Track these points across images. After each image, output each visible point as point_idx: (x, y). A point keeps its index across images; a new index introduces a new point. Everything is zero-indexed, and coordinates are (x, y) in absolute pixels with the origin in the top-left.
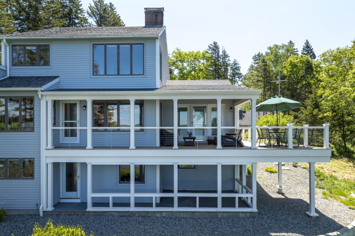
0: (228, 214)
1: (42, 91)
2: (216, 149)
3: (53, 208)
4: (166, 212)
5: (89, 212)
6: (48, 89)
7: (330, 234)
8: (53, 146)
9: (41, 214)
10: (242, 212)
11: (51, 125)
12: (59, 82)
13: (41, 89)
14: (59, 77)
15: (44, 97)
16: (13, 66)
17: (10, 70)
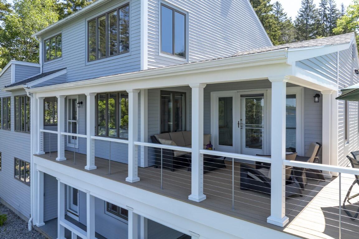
1: (29, 88)
3: (44, 224)
8: (44, 151)
9: (30, 228)
11: (40, 128)
12: (65, 75)
13: (26, 86)
14: (66, 68)
15: (34, 95)
16: (45, 62)
17: (43, 67)
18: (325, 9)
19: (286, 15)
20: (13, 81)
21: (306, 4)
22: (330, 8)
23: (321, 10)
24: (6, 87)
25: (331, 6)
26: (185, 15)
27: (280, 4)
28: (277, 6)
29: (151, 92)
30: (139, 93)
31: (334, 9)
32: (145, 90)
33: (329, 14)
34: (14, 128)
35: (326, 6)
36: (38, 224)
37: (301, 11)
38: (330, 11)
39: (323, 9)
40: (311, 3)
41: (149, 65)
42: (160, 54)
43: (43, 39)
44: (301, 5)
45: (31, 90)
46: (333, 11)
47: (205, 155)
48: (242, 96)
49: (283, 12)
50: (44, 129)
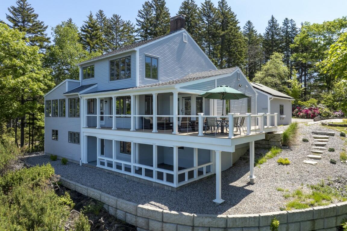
0: (158, 185)
1: (80, 94)
2: (151, 132)
3: (87, 162)
4: (127, 175)
5: (97, 167)
6: (86, 93)
7: (184, 213)
8: (88, 126)
9: (81, 165)
10: (167, 186)
11: (86, 114)
12: (97, 87)
13: (79, 93)
14: (97, 84)
15: (82, 98)
16: (83, 79)
17: (82, 82)
18: (287, 27)
19: (256, 32)
20: (67, 90)
21: (272, 24)
22: (291, 27)
23: (284, 28)
24: (64, 93)
25: (292, 25)
26: (157, 59)
27: (251, 23)
28: (249, 24)
29: (140, 96)
30: (135, 96)
31: (295, 27)
32: (138, 95)
33: (290, 31)
34: (68, 115)
35: (288, 25)
36: (85, 163)
37: (268, 29)
38: (291, 29)
39: (286, 27)
40: (275, 22)
41: (140, 84)
42: (145, 79)
43: (82, 67)
44: (268, 24)
45: (82, 95)
46: (294, 29)
47: (158, 117)
48: (183, 98)
49: (254, 29)
50: (88, 114)
